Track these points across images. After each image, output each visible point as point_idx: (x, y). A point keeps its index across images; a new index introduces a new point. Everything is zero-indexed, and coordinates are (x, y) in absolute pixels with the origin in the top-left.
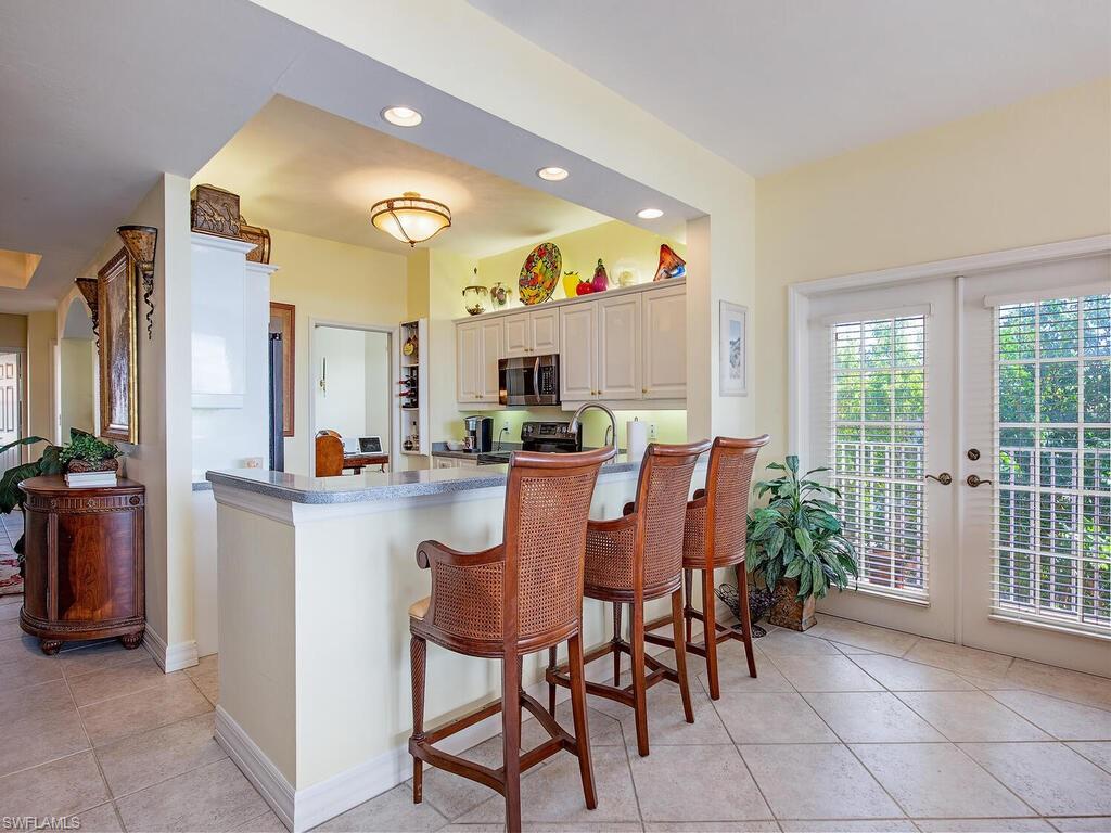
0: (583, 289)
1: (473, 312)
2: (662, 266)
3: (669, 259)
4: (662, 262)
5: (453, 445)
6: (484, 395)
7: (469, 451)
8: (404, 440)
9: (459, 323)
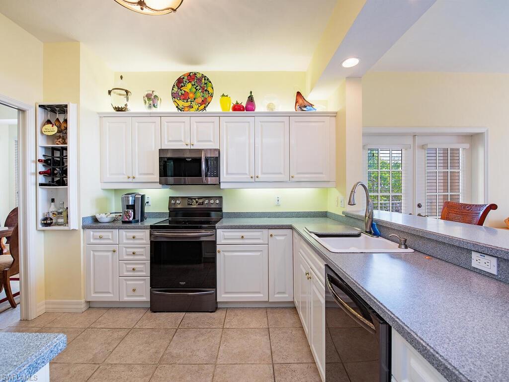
0: (237, 108)
1: (118, 109)
2: (297, 104)
3: (300, 101)
4: (297, 102)
5: (104, 218)
6: (137, 176)
7: (130, 222)
8: (40, 217)
9: (103, 116)
